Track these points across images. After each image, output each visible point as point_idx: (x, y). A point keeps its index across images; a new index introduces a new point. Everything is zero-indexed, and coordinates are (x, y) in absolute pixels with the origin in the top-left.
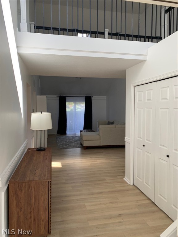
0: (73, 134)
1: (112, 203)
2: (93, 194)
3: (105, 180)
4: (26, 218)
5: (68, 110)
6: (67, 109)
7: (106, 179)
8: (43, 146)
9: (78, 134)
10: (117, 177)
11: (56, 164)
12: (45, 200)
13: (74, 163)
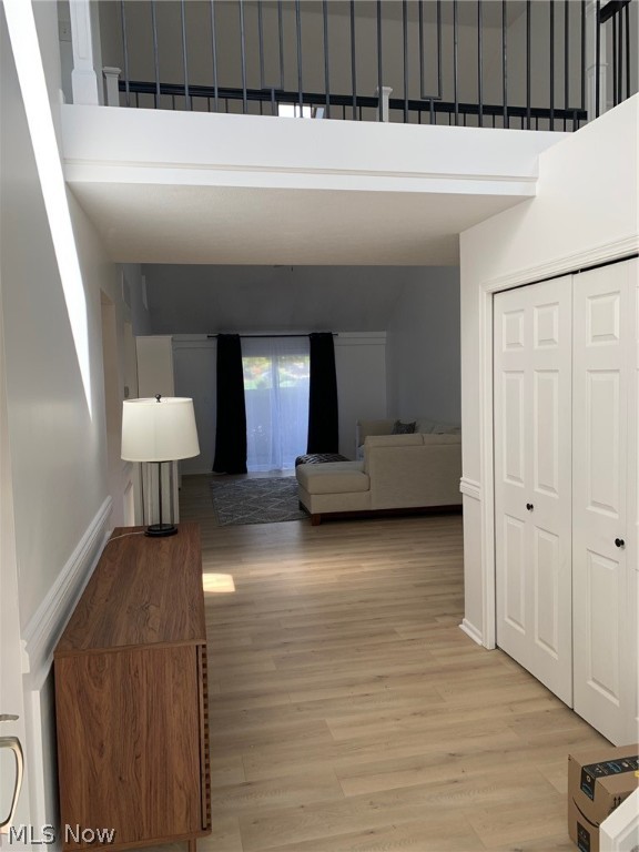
0: (270, 472)
1: (422, 714)
2: (351, 684)
3: (395, 632)
4: (120, 778)
5: (248, 385)
6: (245, 381)
7: (397, 629)
8: (167, 520)
9: (289, 471)
10: (436, 621)
11: (216, 582)
12: (185, 712)
13: (279, 574)
